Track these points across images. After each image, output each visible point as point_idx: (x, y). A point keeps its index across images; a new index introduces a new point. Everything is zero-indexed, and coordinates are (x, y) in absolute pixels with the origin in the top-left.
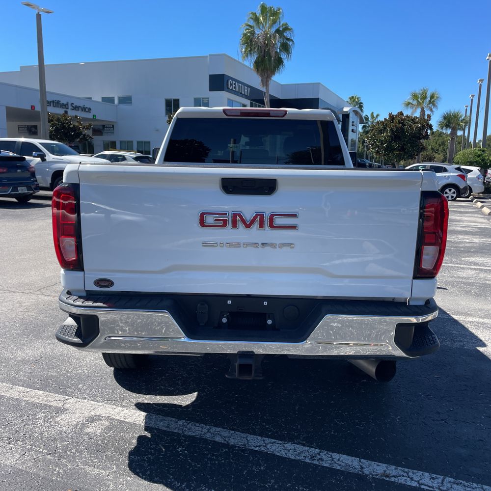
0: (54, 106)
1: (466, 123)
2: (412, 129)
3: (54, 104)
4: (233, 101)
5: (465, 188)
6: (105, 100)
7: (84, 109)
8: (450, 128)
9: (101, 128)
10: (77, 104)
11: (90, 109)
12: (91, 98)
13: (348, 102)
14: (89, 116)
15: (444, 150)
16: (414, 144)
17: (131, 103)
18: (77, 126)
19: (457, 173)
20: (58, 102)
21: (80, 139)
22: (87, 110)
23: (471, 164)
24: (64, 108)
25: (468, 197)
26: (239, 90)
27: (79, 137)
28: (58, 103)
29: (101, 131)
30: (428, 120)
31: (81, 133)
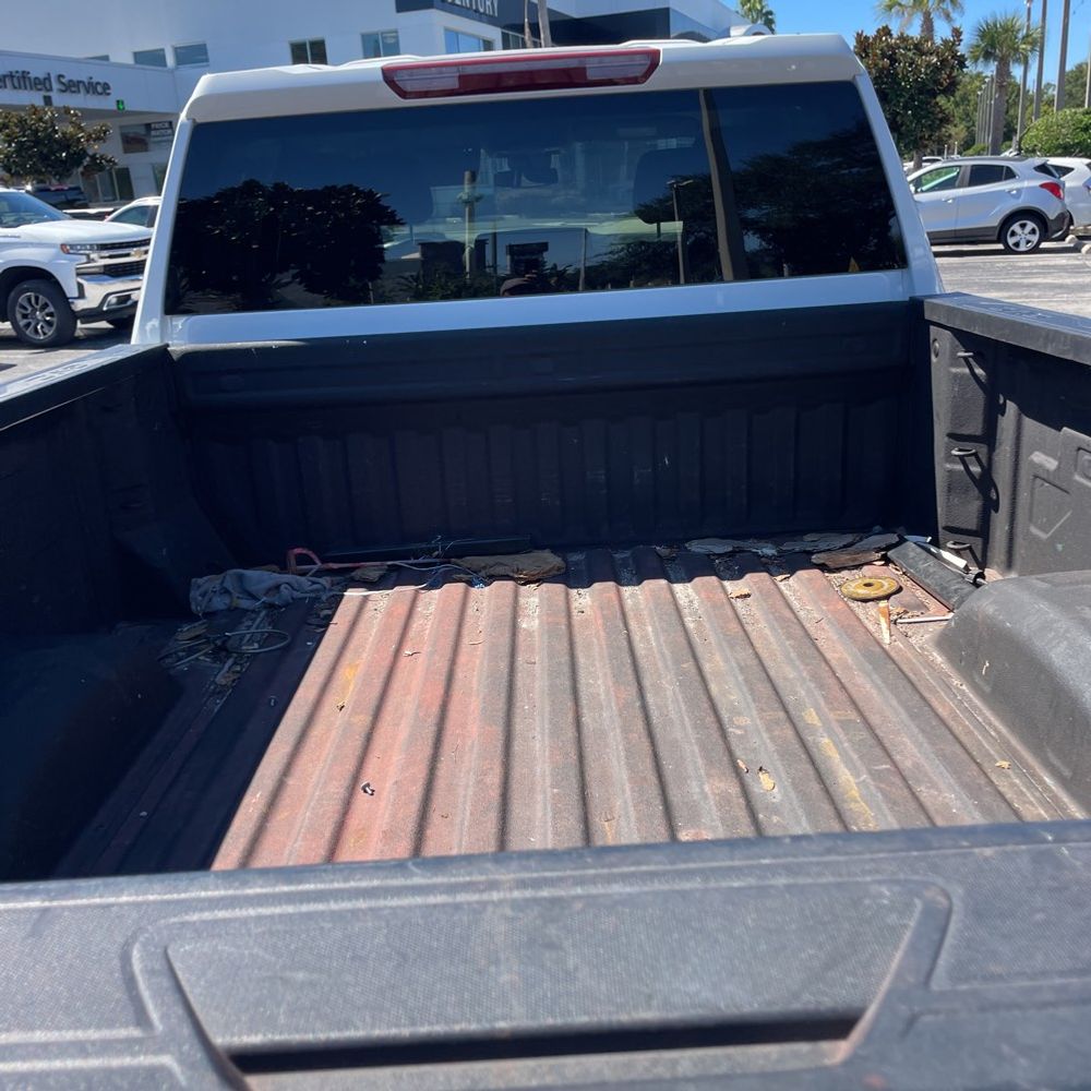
0: (15, 88)
1: (1033, 43)
2: (916, 71)
3: (15, 80)
4: (457, 33)
5: (1061, 217)
6: (140, 57)
7: (92, 88)
8: (995, 60)
9: (142, 131)
10: (72, 75)
11: (106, 86)
12: (106, 58)
13: (737, 12)
14: (108, 103)
15: (968, 115)
16: (922, 110)
17: (207, 60)
18: (72, 136)
19: (1041, 178)
20: (25, 75)
21: (85, 167)
22: (99, 89)
23: (1067, 151)
24: (40, 90)
25: (1062, 238)
26: (471, 5)
27: (79, 164)
28: (24, 77)
29: (143, 140)
30: (953, 44)
31: (83, 153)
